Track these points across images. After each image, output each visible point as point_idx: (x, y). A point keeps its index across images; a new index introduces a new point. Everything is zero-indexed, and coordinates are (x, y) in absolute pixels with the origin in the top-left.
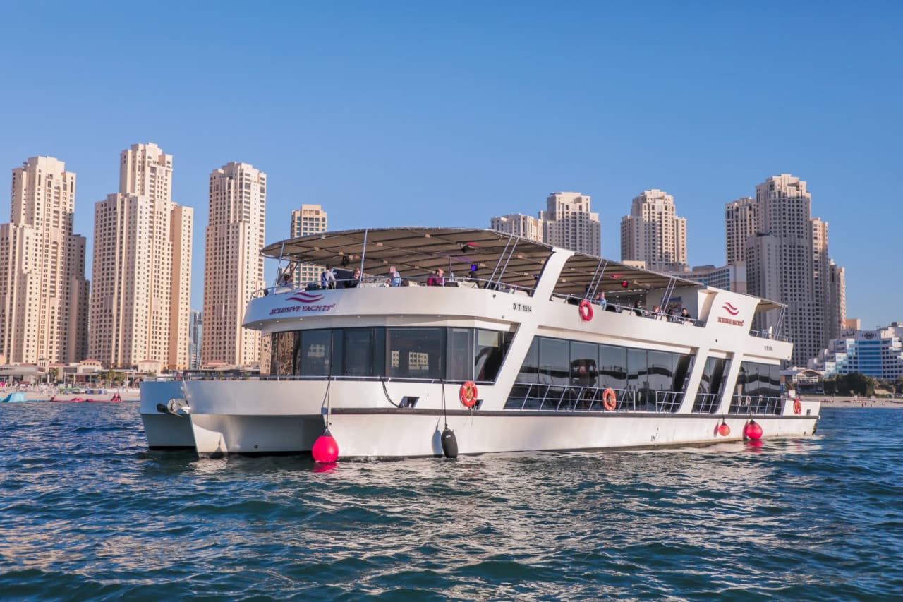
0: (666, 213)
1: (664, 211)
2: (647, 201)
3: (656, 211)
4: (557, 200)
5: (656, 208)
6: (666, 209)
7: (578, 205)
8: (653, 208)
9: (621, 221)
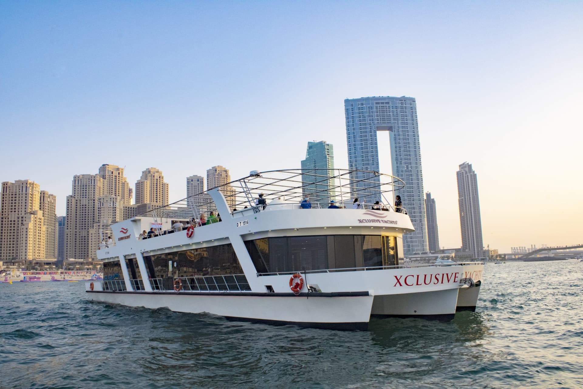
0: (160, 180)
1: (159, 179)
2: (151, 173)
3: (155, 178)
4: (107, 169)
5: (155, 176)
6: (160, 178)
7: (118, 172)
8: (154, 177)
9: (136, 182)
